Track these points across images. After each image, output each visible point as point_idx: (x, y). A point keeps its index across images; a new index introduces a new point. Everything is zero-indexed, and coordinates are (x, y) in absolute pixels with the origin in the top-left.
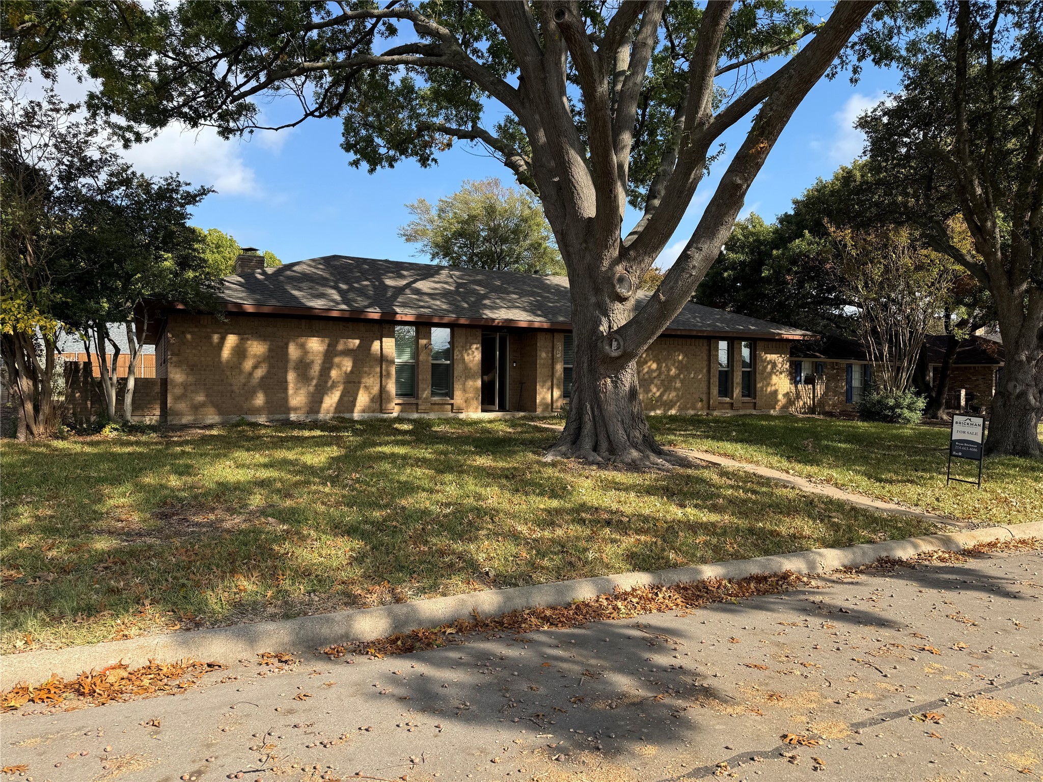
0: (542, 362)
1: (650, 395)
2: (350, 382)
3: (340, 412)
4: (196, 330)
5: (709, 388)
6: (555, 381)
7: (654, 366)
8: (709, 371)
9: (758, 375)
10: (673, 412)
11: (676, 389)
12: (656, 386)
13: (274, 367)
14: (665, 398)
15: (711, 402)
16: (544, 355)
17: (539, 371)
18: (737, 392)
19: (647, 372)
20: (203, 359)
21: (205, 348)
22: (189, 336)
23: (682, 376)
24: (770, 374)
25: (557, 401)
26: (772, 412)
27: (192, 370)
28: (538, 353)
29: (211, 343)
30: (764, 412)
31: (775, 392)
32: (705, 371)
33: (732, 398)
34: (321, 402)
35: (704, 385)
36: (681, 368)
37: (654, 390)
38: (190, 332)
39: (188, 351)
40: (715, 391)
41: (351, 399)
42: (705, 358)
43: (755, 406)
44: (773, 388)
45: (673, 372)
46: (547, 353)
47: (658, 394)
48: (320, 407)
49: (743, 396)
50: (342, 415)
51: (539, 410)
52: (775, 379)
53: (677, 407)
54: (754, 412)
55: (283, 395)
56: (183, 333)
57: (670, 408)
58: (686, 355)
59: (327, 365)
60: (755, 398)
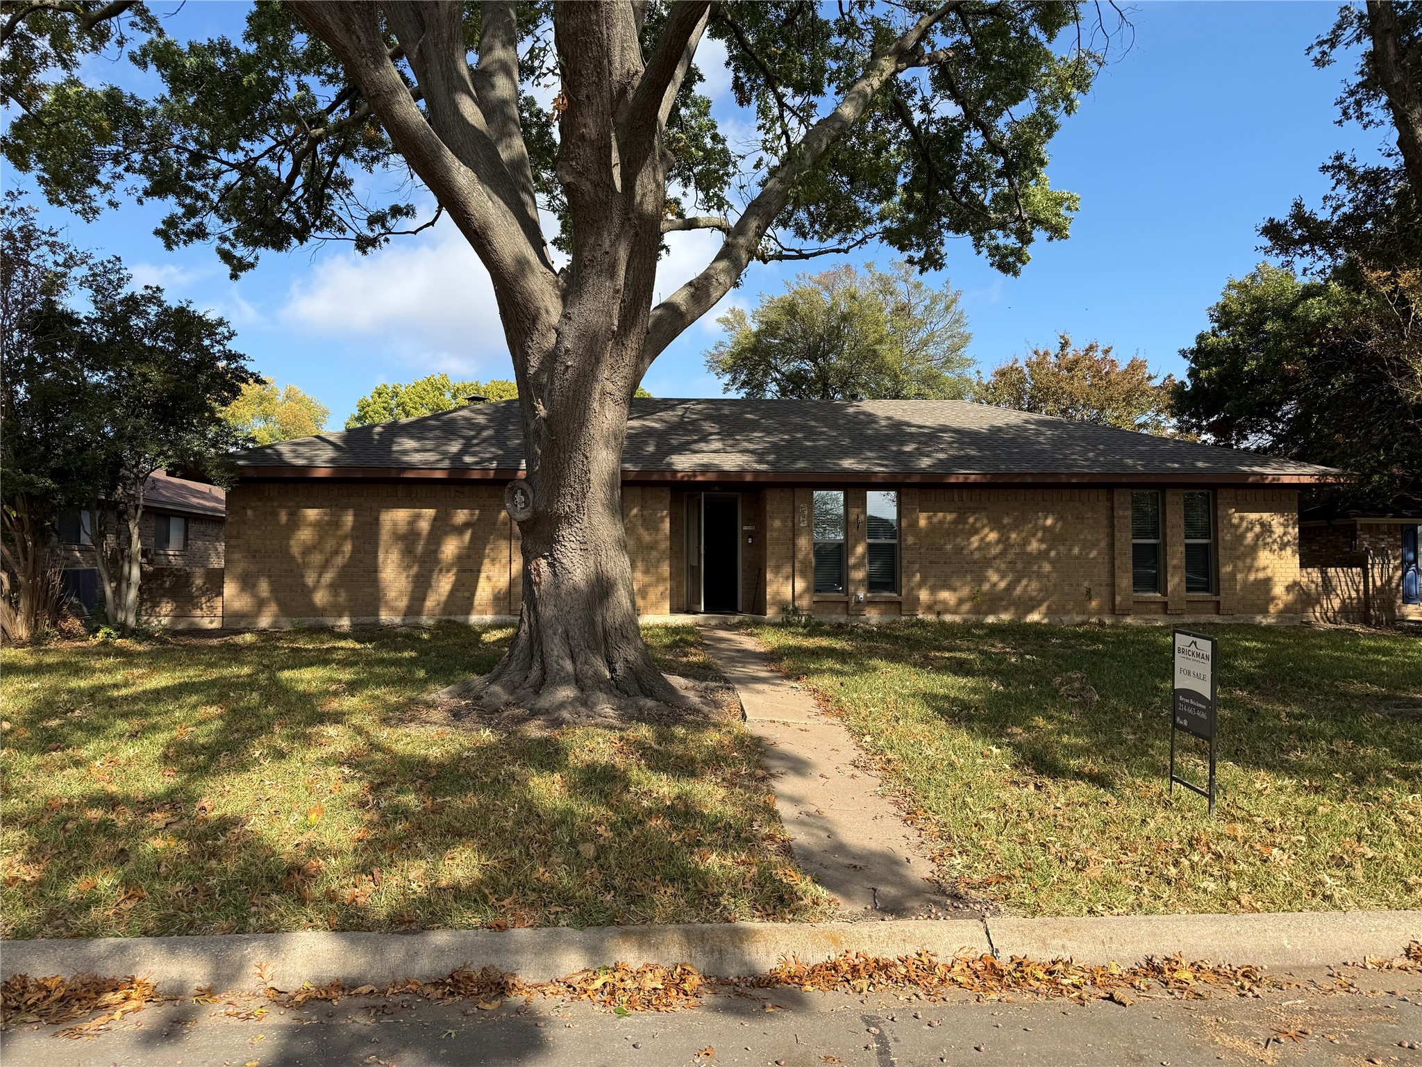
0: (775, 534)
1: (986, 587)
2: (465, 571)
3: (450, 614)
4: (259, 504)
5: (1113, 575)
6: (797, 565)
7: (993, 536)
8: (1112, 545)
9: (1221, 552)
10: (1034, 617)
11: (1039, 576)
12: (998, 570)
13: (359, 552)
14: (1018, 590)
15: (1118, 599)
16: (777, 523)
17: (769, 549)
18: (1175, 581)
19: (979, 549)
20: (268, 542)
21: (270, 528)
22: (249, 513)
23: (1053, 554)
24: (1253, 550)
25: (801, 596)
26: (1259, 619)
27: (254, 557)
28: (769, 522)
29: (278, 522)
30: (1242, 618)
31: (1267, 583)
32: (1103, 544)
33: (1165, 594)
34: (424, 599)
35: (1102, 572)
36: (1052, 538)
37: (994, 577)
38: (251, 508)
39: (249, 532)
40: (1125, 581)
41: (467, 594)
42: (1105, 522)
43: (1217, 610)
44: (1261, 575)
45: (1034, 546)
46: (784, 521)
47: (1002, 585)
48: (422, 606)
49: (1189, 590)
50: (452, 618)
51: (771, 613)
52: (1264, 557)
53: (1043, 608)
54: (1217, 620)
55: (371, 590)
56: (244, 508)
57: (1030, 610)
58: (1060, 518)
59: (432, 548)
60: (1218, 594)
